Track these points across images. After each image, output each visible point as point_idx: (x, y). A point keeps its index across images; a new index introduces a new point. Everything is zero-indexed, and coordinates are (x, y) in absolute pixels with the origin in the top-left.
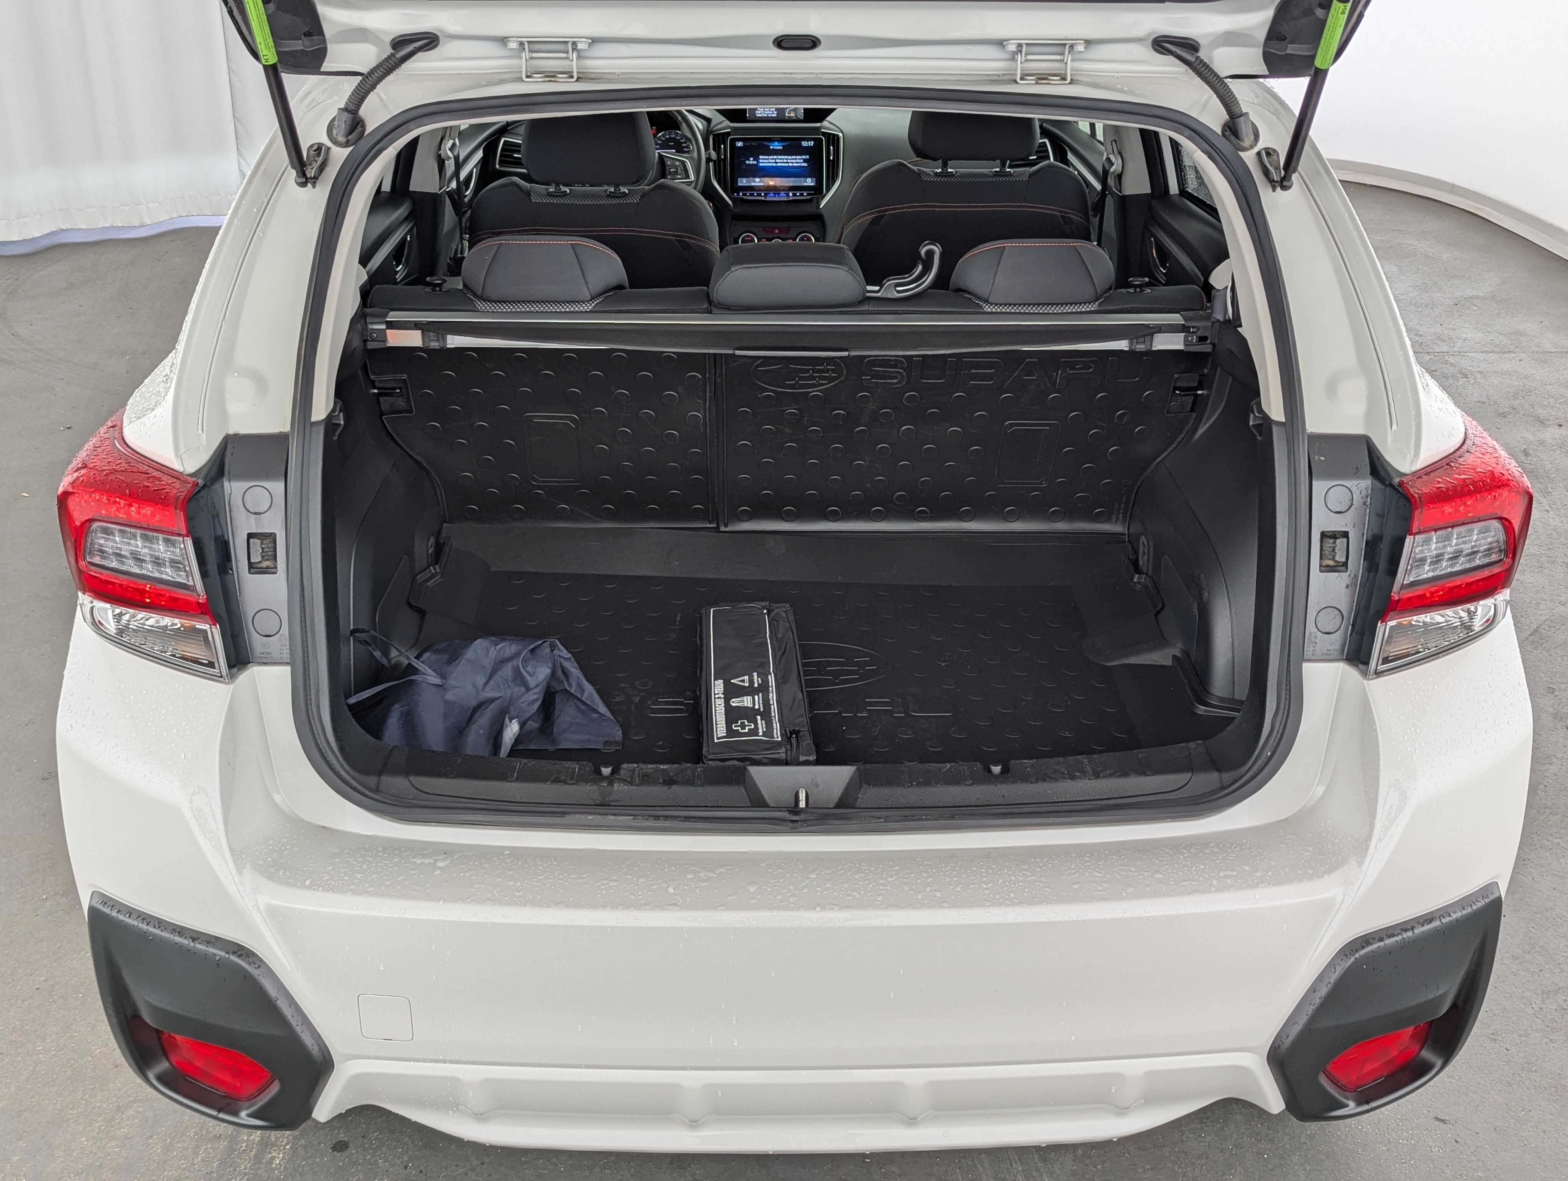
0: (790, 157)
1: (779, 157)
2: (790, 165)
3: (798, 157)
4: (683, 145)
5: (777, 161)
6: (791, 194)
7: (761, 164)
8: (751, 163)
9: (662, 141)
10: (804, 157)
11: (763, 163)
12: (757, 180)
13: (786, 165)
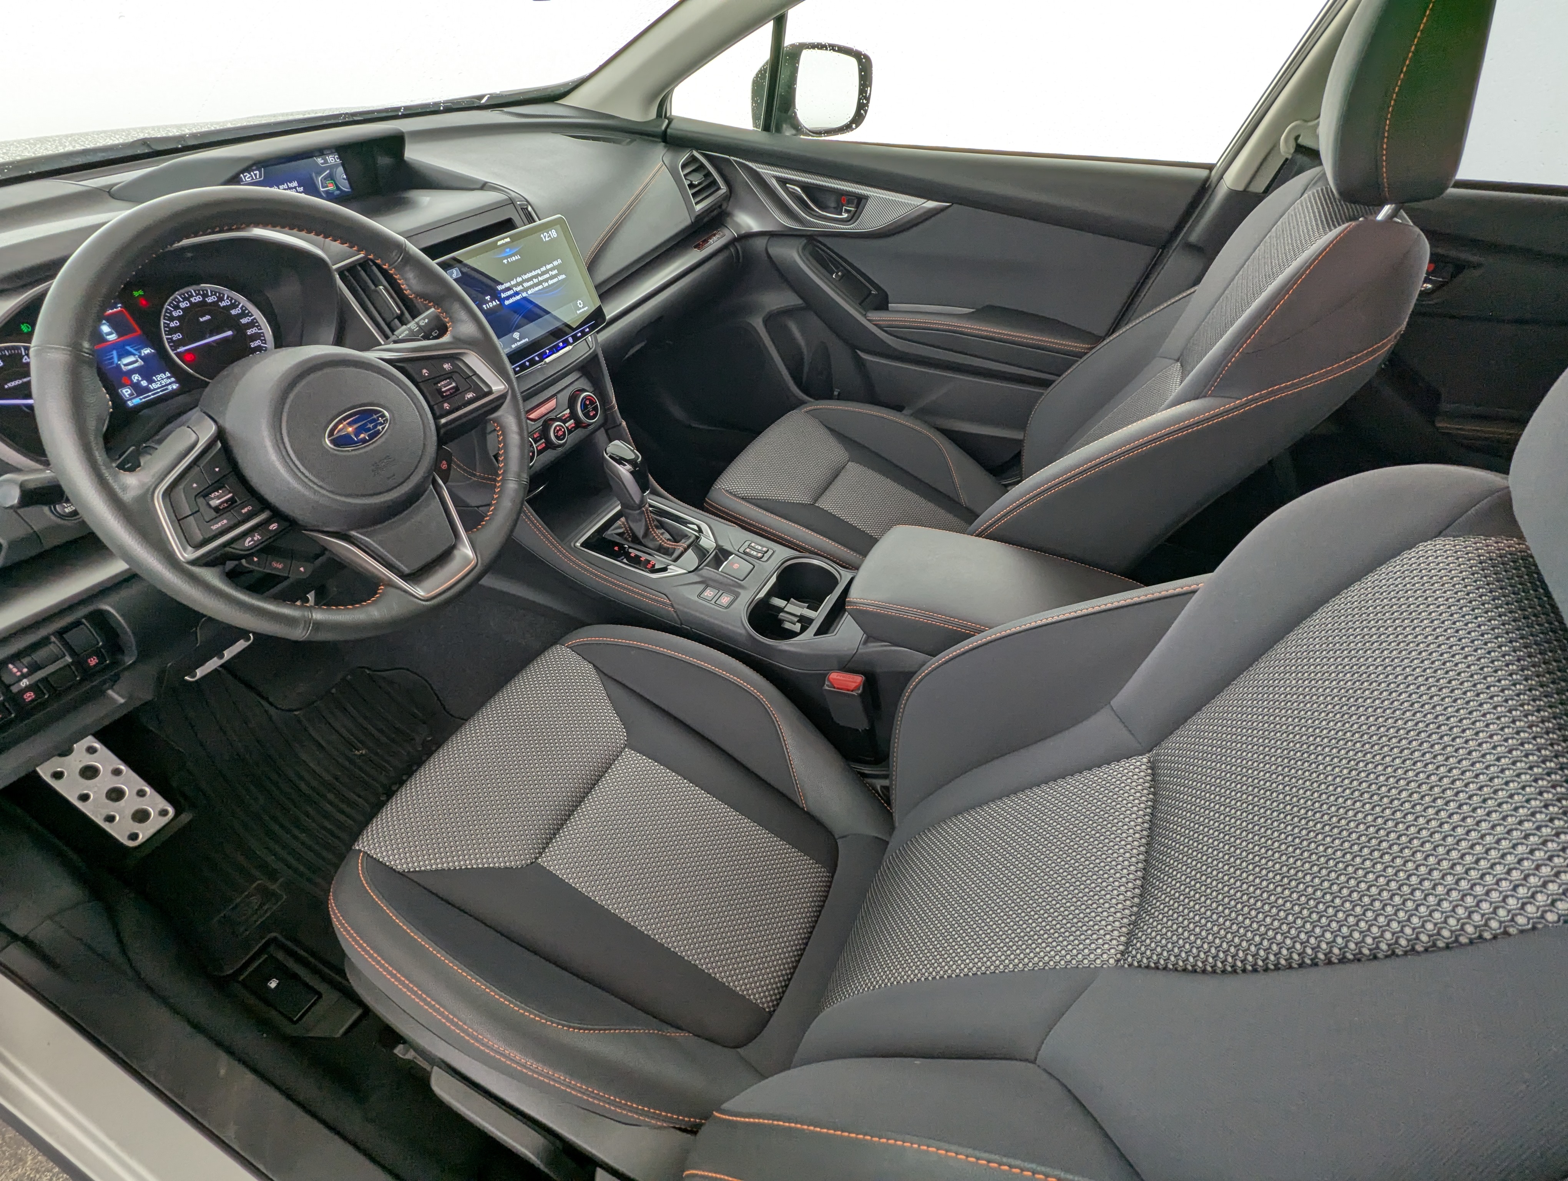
0: (539, 271)
1: (525, 277)
2: (546, 285)
3: (549, 267)
4: (233, 312)
5: (526, 285)
6: (571, 340)
7: (507, 303)
8: (491, 305)
9: (179, 318)
10: (555, 263)
11: (508, 298)
12: (516, 335)
13: (540, 287)
